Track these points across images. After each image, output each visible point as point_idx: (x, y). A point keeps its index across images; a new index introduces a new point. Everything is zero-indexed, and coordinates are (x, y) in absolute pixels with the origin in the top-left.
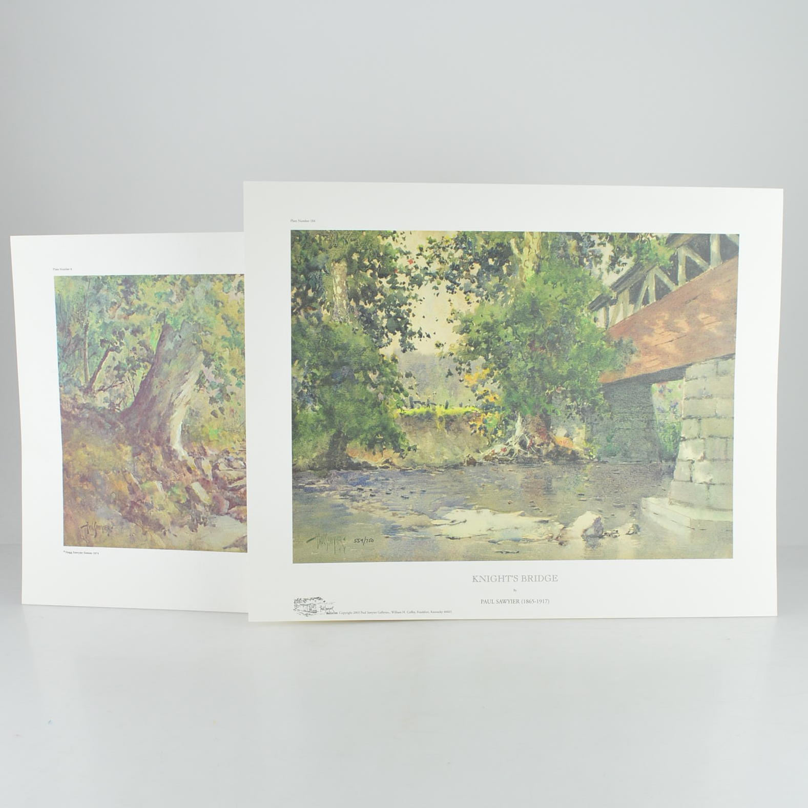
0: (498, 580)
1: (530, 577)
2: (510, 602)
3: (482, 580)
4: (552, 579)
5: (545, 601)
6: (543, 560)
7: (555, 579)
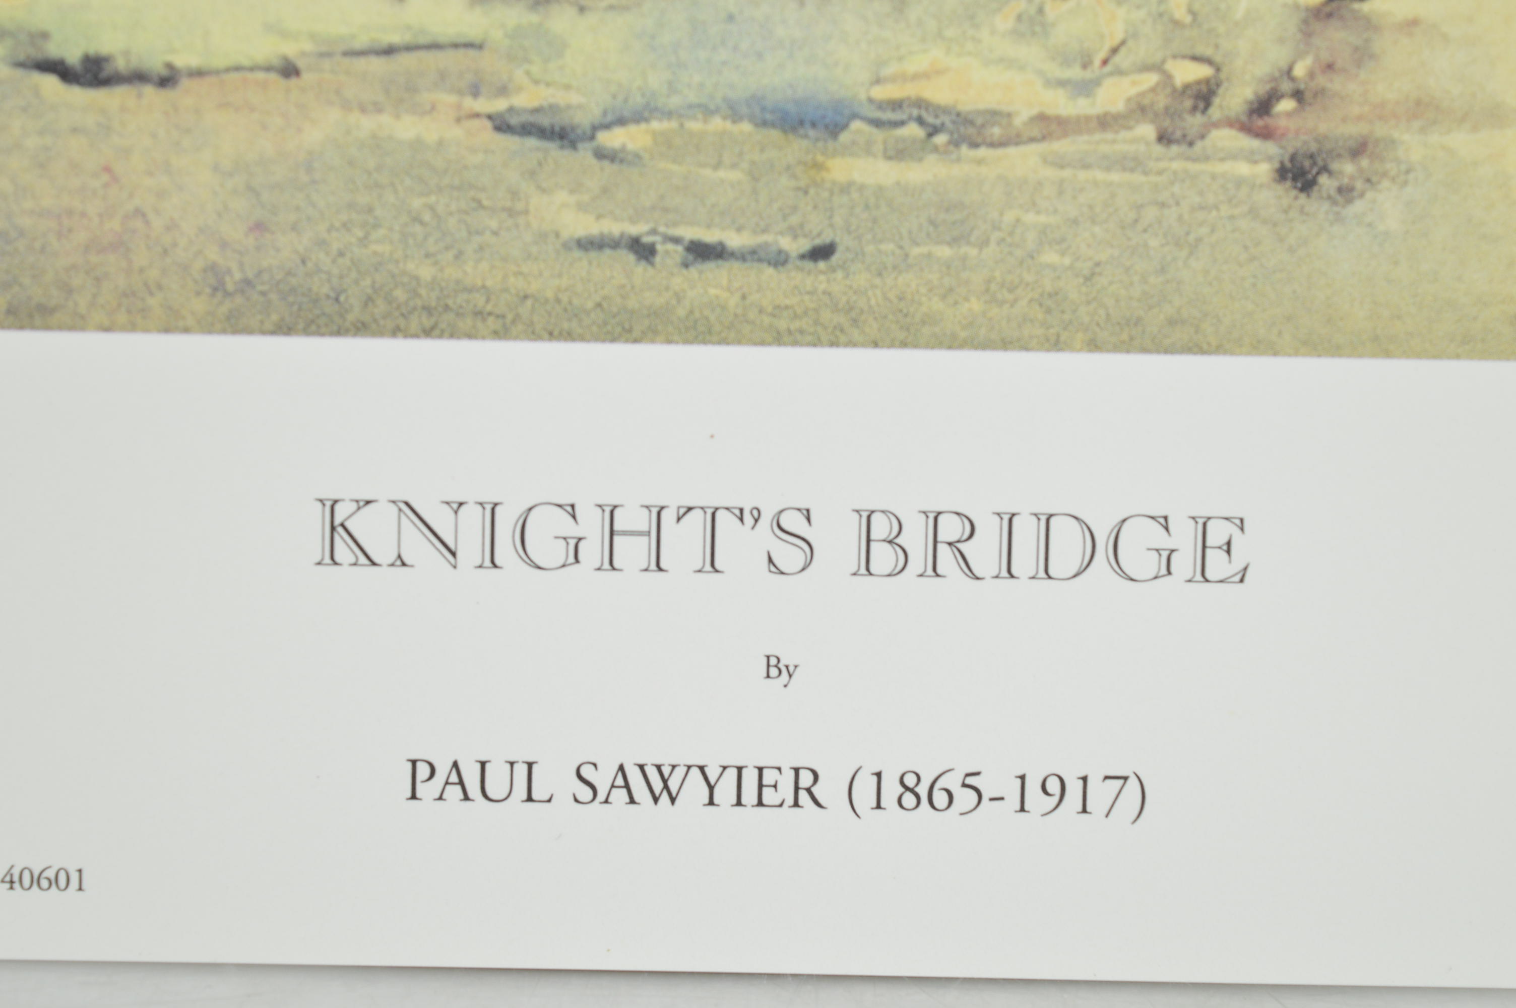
0: (592, 552)
1: (950, 529)
2: (726, 791)
3: (414, 537)
4: (1184, 564)
5: (1101, 792)
6: (1094, 346)
7: (1215, 558)
